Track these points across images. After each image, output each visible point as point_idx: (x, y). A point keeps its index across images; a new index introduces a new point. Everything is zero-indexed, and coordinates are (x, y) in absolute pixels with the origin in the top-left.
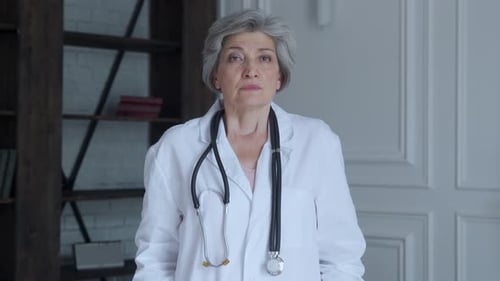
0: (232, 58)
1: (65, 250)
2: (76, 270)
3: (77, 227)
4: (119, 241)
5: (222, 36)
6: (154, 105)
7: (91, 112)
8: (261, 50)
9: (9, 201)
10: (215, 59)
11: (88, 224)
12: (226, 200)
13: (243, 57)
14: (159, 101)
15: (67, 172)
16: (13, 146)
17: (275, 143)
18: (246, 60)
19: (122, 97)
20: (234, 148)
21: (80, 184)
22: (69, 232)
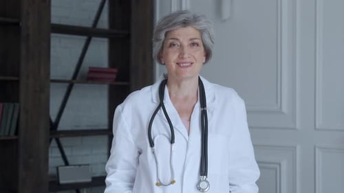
0: (172, 45)
1: (52, 171)
2: (59, 184)
3: (60, 155)
4: (88, 165)
5: (165, 31)
6: (112, 73)
7: (69, 78)
8: (191, 39)
9: (15, 137)
10: (161, 45)
11: (67, 153)
12: (172, 141)
13: (179, 44)
14: (115, 70)
15: (53, 119)
16: (18, 101)
17: (203, 104)
18: (181, 46)
19: (90, 68)
20: (175, 107)
21: (62, 126)
22: (54, 158)
